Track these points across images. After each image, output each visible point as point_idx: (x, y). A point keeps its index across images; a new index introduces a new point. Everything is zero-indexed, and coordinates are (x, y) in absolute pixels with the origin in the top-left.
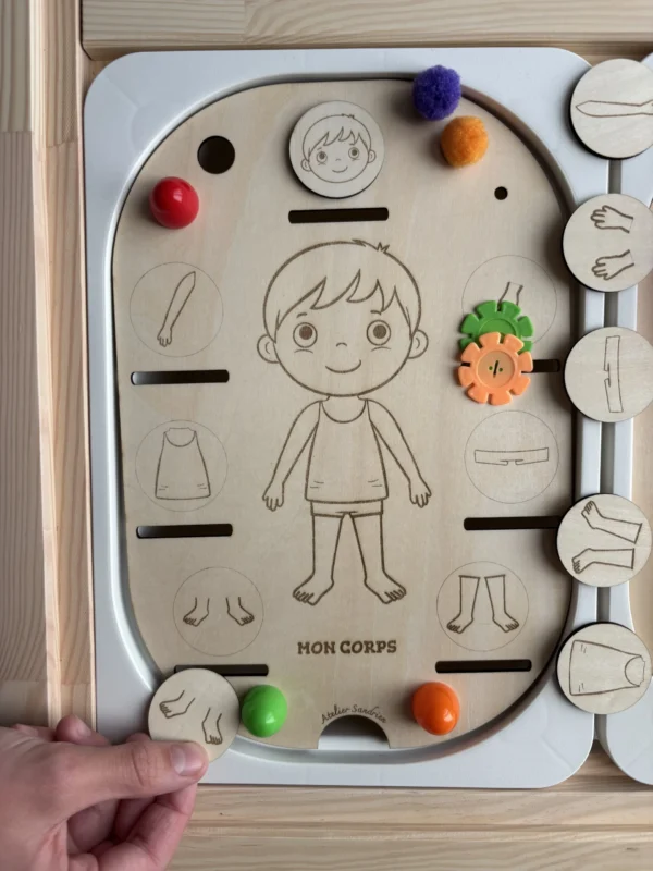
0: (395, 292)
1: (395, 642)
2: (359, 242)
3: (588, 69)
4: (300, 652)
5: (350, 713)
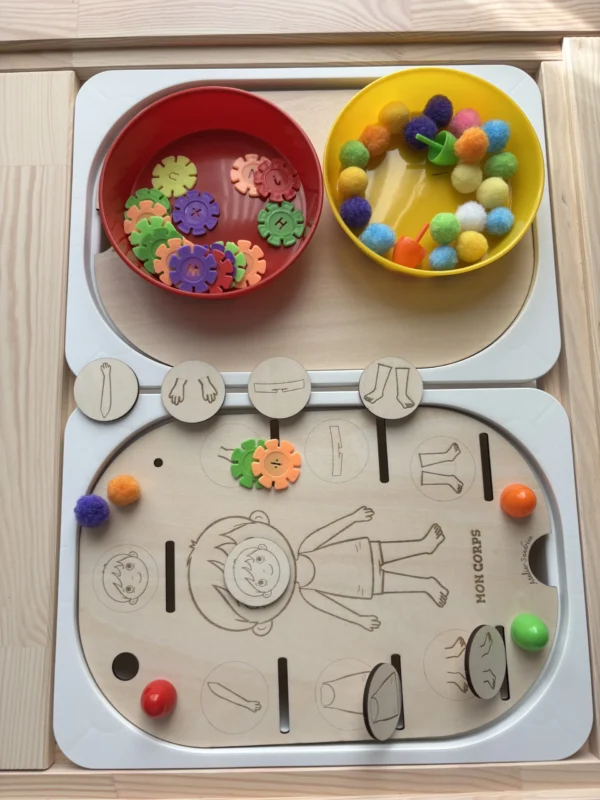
1: (472, 531)
2: (189, 562)
3: (80, 410)
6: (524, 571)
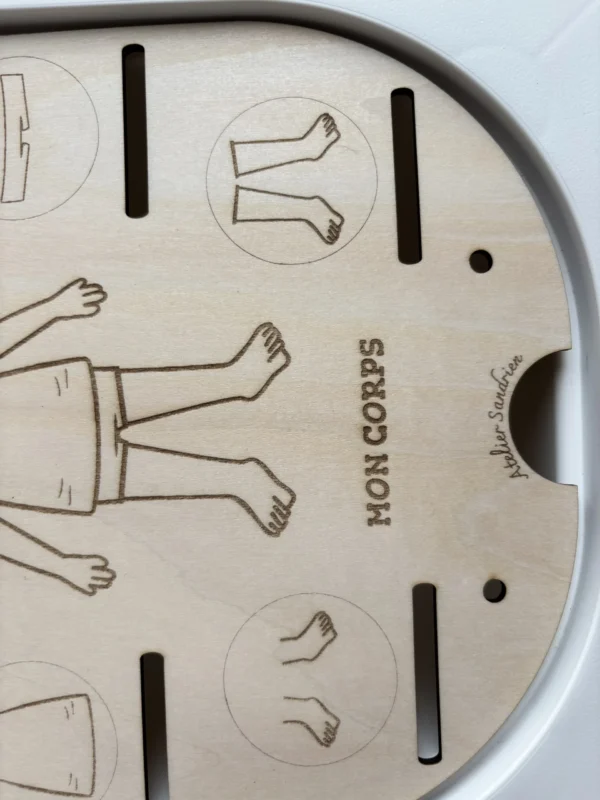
1: (363, 342)
4: (387, 521)
5: (505, 426)
6: (494, 444)
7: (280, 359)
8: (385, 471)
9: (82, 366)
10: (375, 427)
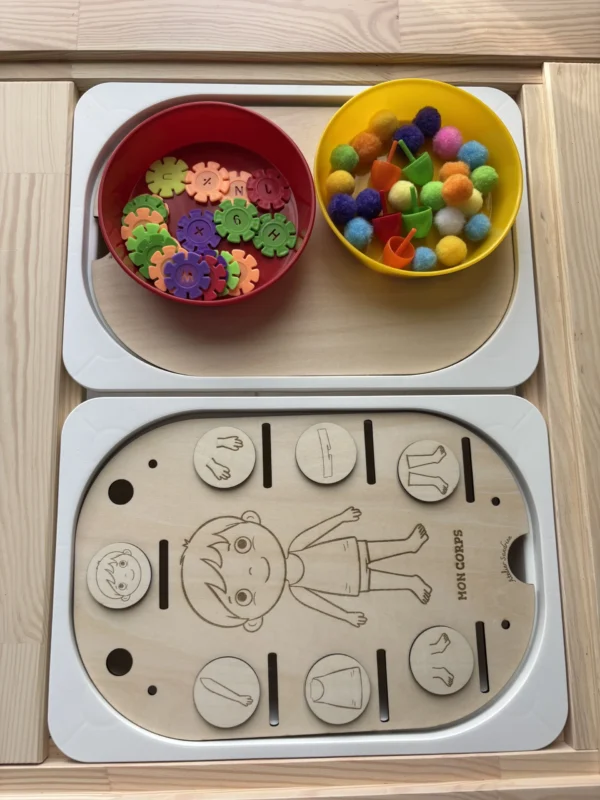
0: (216, 534)
1: (455, 531)
2: (182, 560)
4: (465, 598)
5: (506, 562)
6: (503, 569)
7: (425, 537)
8: (464, 579)
9: (354, 540)
10: (460, 563)
